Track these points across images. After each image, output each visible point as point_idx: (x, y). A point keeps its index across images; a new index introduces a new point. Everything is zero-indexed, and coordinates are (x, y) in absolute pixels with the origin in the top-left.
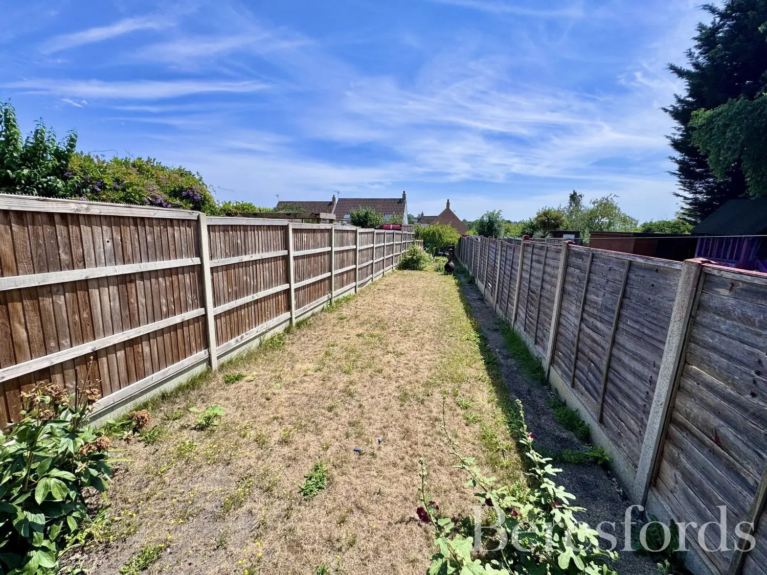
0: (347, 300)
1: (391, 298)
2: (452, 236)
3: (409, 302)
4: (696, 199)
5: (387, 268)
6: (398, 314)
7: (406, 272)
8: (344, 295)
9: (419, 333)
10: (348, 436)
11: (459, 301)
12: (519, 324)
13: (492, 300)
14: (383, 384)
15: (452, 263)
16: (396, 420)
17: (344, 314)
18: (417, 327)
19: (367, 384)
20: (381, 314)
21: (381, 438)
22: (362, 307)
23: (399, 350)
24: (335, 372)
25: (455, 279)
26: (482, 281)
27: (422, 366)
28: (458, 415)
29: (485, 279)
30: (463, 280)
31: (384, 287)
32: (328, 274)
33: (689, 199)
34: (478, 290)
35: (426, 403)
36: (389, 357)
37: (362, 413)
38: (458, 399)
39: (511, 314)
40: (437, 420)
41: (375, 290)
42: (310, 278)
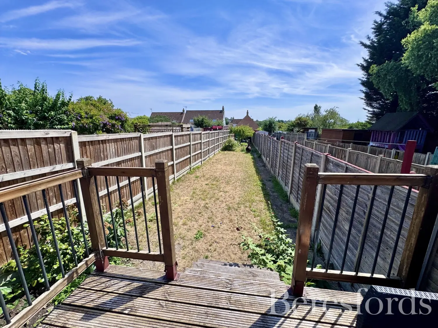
0: (198, 168)
1: (219, 166)
2: (249, 131)
3: (229, 168)
4: (374, 111)
5: (216, 151)
6: (224, 174)
7: (226, 152)
8: (196, 165)
9: (234, 183)
10: (208, 222)
11: (253, 167)
12: (279, 177)
13: (269, 166)
14: (220, 204)
15: (250, 147)
16: (227, 216)
17: (198, 175)
18: (233, 180)
19: (213, 204)
20: (215, 174)
21: (221, 222)
22: (206, 171)
23: (225, 190)
24: (199, 200)
25: (251, 155)
26: (265, 157)
27: (236, 197)
28: (251, 214)
29: (266, 156)
30: (256, 156)
31: (215, 161)
32: (189, 156)
33: (370, 111)
34: (262, 161)
35: (238, 210)
36: (221, 193)
37: (213, 214)
38: (251, 209)
39: (276, 173)
40: (242, 216)
41: (211, 162)
42: (181, 158)
